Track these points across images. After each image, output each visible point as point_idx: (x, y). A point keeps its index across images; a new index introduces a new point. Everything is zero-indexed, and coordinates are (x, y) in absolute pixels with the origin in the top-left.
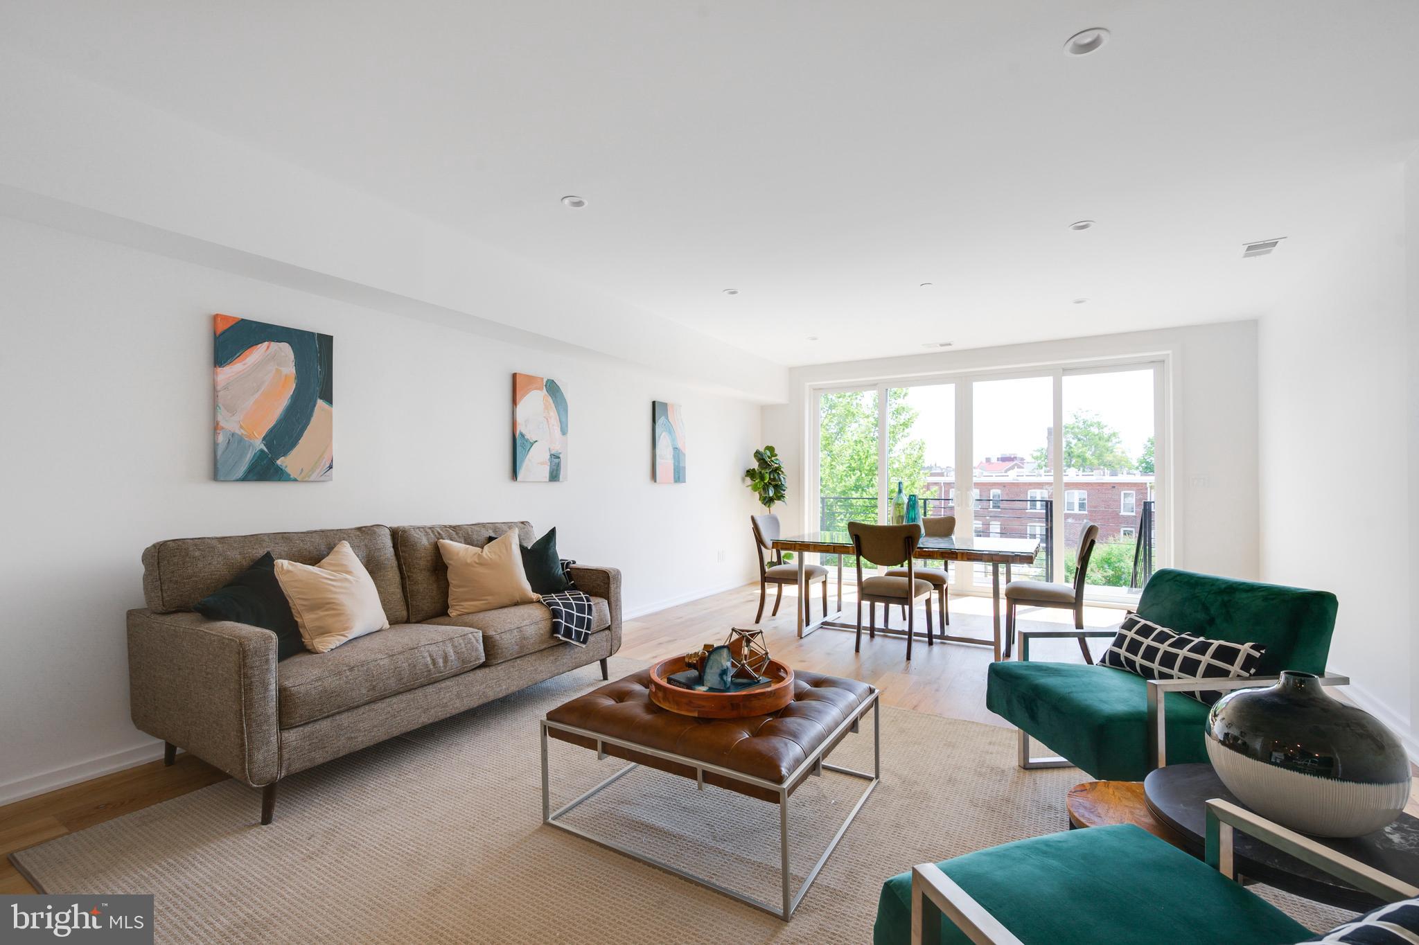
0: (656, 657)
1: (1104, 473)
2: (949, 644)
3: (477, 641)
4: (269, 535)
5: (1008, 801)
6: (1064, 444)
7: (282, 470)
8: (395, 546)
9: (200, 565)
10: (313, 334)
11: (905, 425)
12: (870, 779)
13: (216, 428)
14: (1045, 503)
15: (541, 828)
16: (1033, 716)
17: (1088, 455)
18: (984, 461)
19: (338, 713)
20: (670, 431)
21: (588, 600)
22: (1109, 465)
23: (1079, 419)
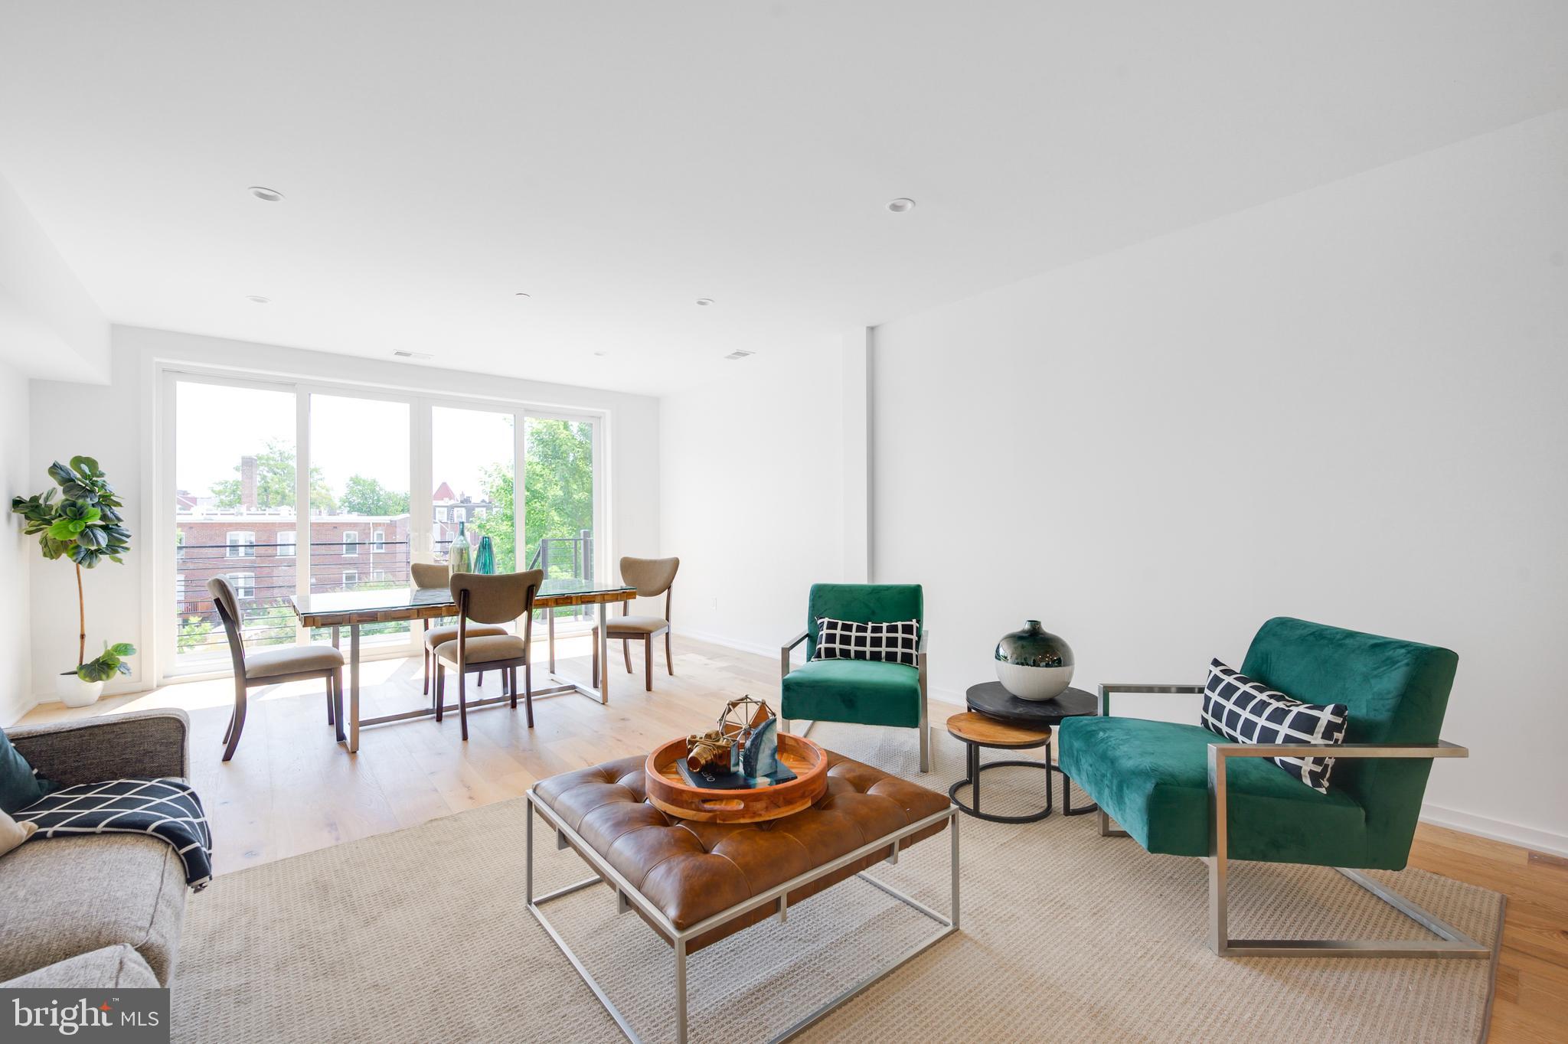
1: (320, 512)
23: (274, 449)
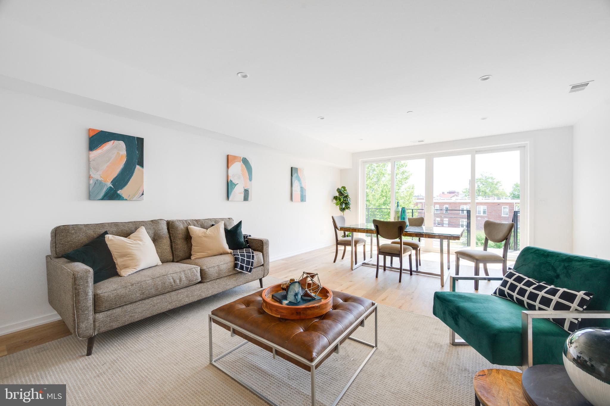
0: (287, 277)
1: (494, 198)
2: (420, 275)
3: (197, 271)
4: (108, 223)
5: (443, 364)
6: (476, 186)
7: (120, 195)
8: (168, 229)
9: (74, 236)
10: (134, 137)
11: (406, 178)
12: (373, 347)
13: (90, 177)
14: (467, 211)
15: (208, 366)
16: (456, 323)
17: (487, 191)
18: (442, 193)
19: (126, 305)
20: (299, 180)
21: (253, 253)
22: (497, 195)
23: (483, 176)
